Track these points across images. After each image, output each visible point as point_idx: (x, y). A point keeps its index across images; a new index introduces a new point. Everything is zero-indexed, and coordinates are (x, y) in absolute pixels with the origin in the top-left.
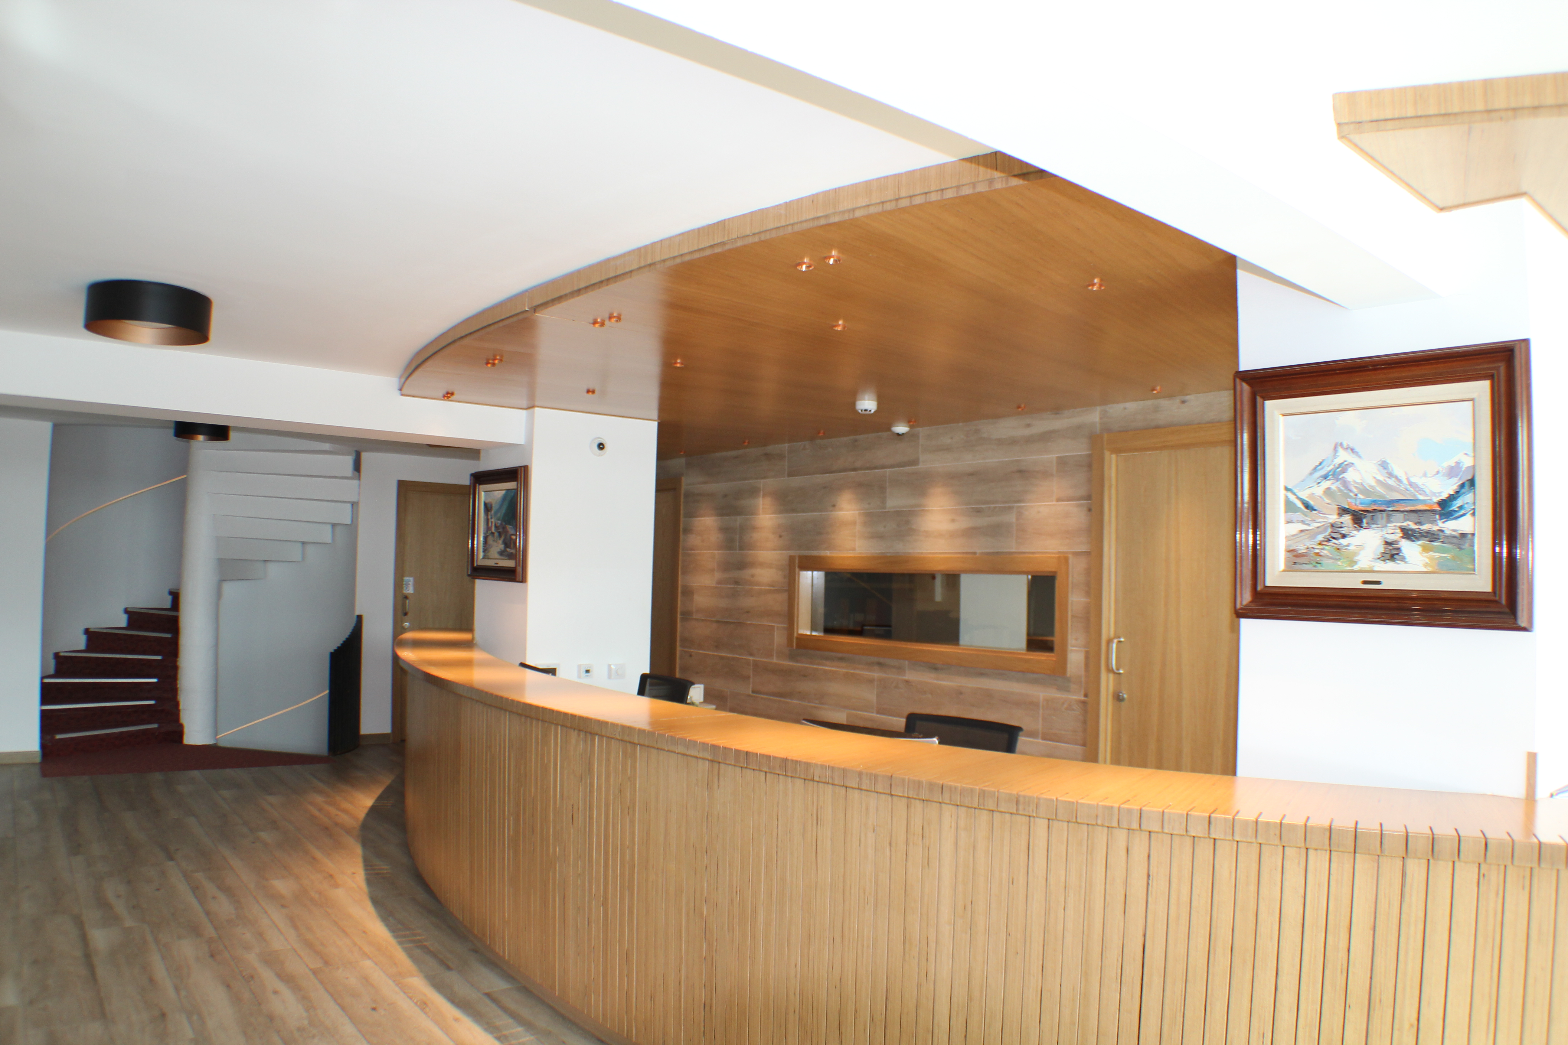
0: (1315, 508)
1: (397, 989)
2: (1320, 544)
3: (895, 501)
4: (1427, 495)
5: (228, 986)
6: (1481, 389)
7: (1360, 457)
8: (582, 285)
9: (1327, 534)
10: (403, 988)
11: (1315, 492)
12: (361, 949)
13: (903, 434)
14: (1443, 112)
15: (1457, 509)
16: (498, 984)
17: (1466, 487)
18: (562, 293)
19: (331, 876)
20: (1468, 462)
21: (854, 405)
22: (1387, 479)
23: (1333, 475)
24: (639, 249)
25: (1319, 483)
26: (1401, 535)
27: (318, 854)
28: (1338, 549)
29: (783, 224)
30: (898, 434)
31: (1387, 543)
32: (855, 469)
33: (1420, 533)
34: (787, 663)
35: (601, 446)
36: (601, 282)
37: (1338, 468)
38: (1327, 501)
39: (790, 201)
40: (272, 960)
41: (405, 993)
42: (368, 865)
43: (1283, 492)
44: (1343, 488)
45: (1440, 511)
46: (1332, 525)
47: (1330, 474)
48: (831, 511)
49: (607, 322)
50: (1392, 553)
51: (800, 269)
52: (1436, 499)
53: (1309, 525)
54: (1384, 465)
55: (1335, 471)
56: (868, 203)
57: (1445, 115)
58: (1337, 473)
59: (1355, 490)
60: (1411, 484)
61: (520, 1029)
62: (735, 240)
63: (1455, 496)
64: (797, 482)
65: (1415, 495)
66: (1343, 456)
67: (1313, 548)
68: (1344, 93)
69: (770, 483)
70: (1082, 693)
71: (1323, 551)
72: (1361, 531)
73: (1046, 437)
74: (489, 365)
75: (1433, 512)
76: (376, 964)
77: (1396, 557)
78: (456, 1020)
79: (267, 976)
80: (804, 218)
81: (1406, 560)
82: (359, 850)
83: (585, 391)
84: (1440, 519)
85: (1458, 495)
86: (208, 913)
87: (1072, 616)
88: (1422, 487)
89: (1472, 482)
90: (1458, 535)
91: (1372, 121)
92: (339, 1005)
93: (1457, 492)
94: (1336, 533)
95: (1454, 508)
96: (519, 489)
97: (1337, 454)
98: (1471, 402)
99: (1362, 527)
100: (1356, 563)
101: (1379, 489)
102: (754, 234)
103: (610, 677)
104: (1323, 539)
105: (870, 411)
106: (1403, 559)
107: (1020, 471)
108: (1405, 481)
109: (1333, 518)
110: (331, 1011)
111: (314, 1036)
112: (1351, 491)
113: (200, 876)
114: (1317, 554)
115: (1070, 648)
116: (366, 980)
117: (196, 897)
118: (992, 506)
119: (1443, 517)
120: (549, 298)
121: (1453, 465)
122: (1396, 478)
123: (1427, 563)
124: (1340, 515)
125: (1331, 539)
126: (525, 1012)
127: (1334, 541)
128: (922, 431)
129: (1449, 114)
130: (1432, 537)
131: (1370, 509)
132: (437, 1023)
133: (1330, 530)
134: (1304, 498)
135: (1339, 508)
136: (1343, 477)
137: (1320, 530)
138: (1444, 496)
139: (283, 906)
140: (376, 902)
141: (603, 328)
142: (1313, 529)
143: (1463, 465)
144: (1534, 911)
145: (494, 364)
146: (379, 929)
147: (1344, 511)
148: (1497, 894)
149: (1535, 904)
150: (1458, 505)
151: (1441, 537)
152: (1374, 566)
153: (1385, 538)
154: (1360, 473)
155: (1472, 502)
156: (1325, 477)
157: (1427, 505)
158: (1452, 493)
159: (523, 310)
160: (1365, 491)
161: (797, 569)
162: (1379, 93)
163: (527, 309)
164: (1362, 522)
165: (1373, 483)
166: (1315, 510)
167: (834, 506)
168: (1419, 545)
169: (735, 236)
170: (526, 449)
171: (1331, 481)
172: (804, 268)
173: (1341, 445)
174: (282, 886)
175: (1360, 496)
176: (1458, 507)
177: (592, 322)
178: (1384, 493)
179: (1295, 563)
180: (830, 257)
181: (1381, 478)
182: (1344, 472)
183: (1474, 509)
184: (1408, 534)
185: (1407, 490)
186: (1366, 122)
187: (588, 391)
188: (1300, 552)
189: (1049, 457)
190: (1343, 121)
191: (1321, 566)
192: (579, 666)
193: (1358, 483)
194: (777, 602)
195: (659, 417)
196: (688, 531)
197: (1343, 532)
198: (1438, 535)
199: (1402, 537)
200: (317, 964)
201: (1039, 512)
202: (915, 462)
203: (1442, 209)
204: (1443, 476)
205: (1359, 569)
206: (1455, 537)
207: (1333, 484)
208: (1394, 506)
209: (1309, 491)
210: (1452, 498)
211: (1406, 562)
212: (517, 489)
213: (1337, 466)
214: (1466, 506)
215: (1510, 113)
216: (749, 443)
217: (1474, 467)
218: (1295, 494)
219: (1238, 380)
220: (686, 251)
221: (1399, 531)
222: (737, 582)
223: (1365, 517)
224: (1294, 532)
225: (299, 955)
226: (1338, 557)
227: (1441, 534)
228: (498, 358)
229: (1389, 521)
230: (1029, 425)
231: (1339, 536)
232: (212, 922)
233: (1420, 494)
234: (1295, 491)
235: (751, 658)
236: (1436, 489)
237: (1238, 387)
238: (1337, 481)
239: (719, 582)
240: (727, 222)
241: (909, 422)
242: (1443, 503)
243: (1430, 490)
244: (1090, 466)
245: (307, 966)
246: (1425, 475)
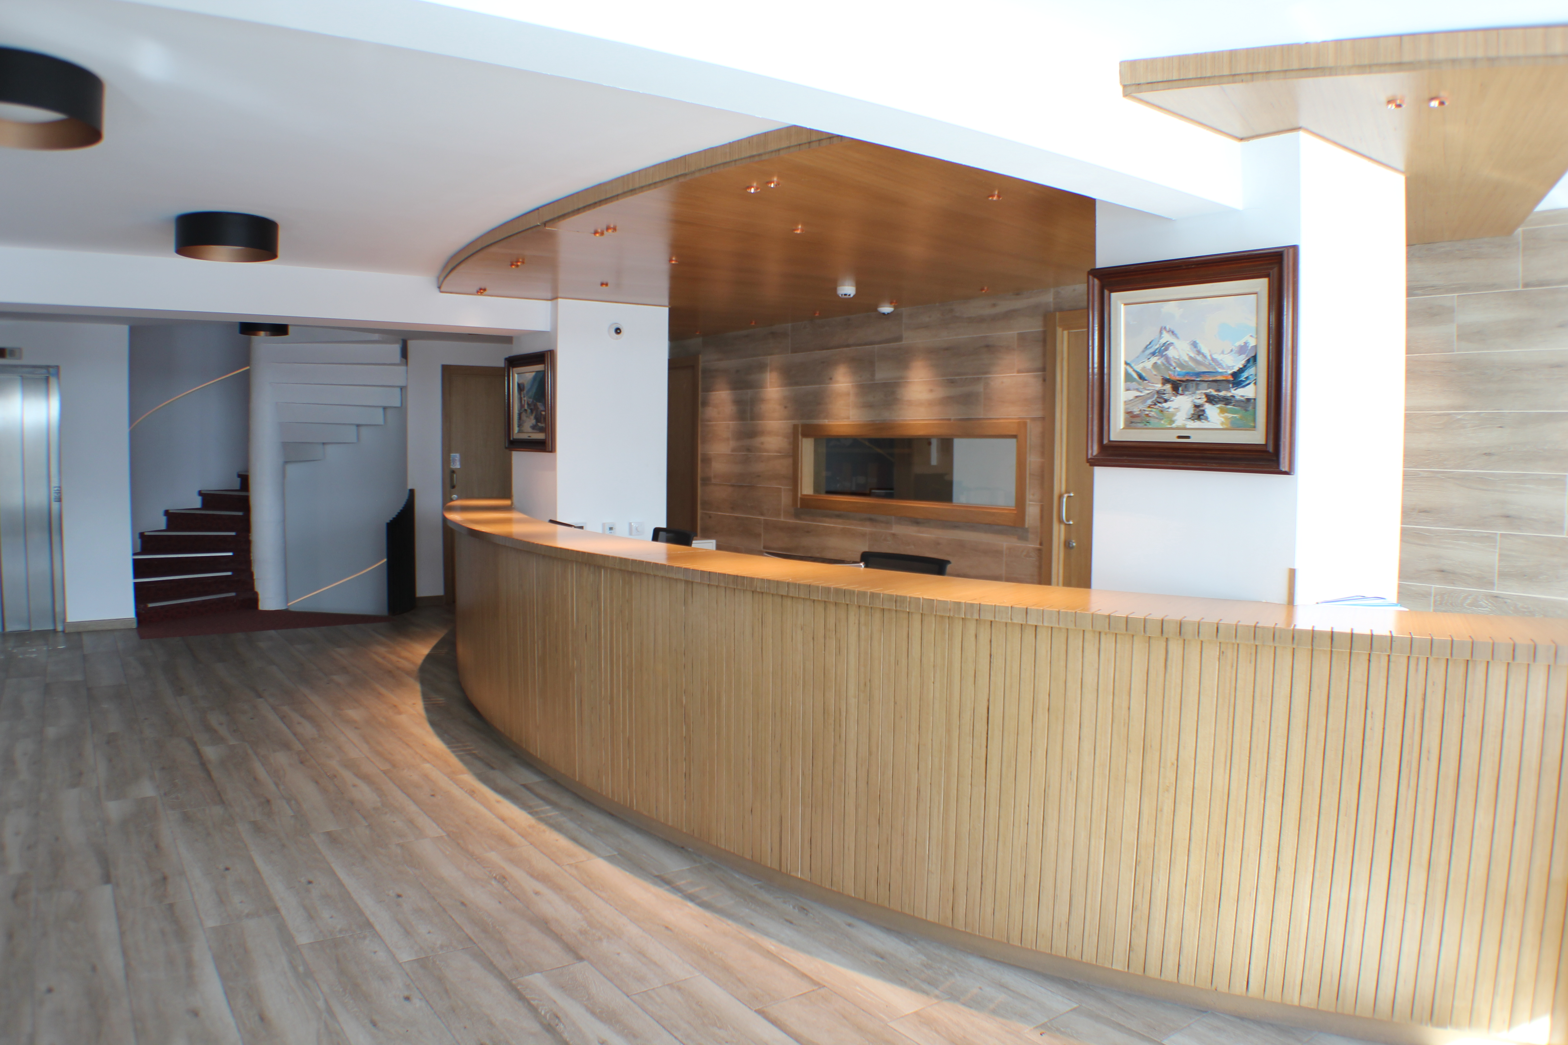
0: (1146, 378)
1: (451, 782)
2: (1149, 407)
3: (882, 374)
4: (1224, 369)
5: (317, 783)
6: (1261, 285)
7: (1178, 338)
8: (581, 206)
9: (1154, 399)
10: (457, 782)
11: (1146, 365)
12: (421, 756)
13: (888, 314)
14: (1199, 76)
15: (1244, 380)
16: (531, 778)
17: (1251, 362)
18: (566, 211)
19: (395, 706)
20: (1252, 342)
21: (835, 289)
22: (1197, 356)
23: (1159, 352)
24: (623, 177)
25: (1149, 359)
26: (1205, 400)
27: (383, 690)
28: (1162, 411)
29: (728, 160)
30: (884, 314)
31: (1197, 406)
32: (848, 346)
33: (1218, 398)
34: (792, 521)
35: (618, 331)
36: (596, 203)
37: (1163, 347)
38: (1155, 373)
39: (733, 142)
40: (350, 765)
41: (457, 785)
42: (426, 697)
43: (1123, 366)
44: (1165, 363)
45: (1233, 381)
46: (1158, 392)
47: (1157, 351)
48: (829, 384)
49: (605, 232)
50: (1199, 414)
51: (749, 191)
52: (1230, 372)
53: (1141, 392)
54: (1194, 344)
55: (1160, 349)
56: (789, 145)
57: (1201, 78)
58: (1162, 351)
59: (1174, 364)
60: (1213, 360)
61: (548, 807)
62: (693, 173)
63: (1244, 369)
64: (799, 357)
65: (1215, 368)
66: (1166, 337)
67: (1144, 410)
68: (1128, 61)
69: (776, 359)
70: (1038, 542)
71: (1151, 412)
72: (1178, 397)
73: (1008, 316)
74: (513, 267)
75: (1228, 381)
76: (434, 766)
77: (1202, 417)
78: (498, 802)
79: (348, 776)
80: (743, 156)
81: (1209, 420)
82: (418, 687)
83: (600, 283)
84: (1233, 387)
85: (1246, 368)
86: (295, 734)
87: (1030, 474)
88: (1221, 362)
89: (1255, 358)
90: (1244, 400)
91: (1148, 83)
92: (405, 793)
93: (1245, 366)
94: (1161, 397)
95: (1242, 378)
96: (546, 371)
97: (1162, 336)
98: (1256, 295)
99: (1178, 394)
100: (1173, 422)
101: (1191, 364)
102: (708, 168)
103: (631, 534)
104: (1151, 403)
105: (849, 295)
106: (1206, 419)
107: (987, 346)
108: (1209, 358)
109: (1159, 386)
110: (400, 797)
111: (386, 813)
112: (1171, 365)
113: (286, 708)
114: (1147, 415)
115: (1028, 502)
116: (426, 777)
117: (284, 723)
118: (965, 377)
119: (1235, 386)
120: (556, 216)
121: (1243, 344)
122: (1203, 354)
123: (1223, 422)
124: (1163, 384)
125: (1157, 403)
126: (553, 797)
127: (1159, 405)
128: (905, 311)
129: (1205, 78)
130: (1227, 401)
131: (1184, 379)
132: (483, 804)
133: (1156, 396)
134: (1138, 370)
135: (1163, 379)
136: (1166, 354)
137: (1149, 396)
138: (1236, 369)
139: (356, 728)
140: (433, 724)
141: (602, 237)
142: (1144, 395)
143: (1249, 344)
144: (1258, 679)
145: (517, 266)
146: (436, 743)
147: (1166, 381)
148: (1232, 666)
149: (1258, 674)
150: (1245, 376)
151: (1233, 402)
152: (1186, 425)
153: (1195, 402)
154: (1178, 351)
155: (1254, 374)
156: (1153, 354)
157: (1224, 376)
158: (1241, 367)
159: (536, 224)
160: (1181, 365)
161: (800, 437)
162: (1153, 60)
163: (539, 224)
164: (1178, 389)
165: (1187, 359)
166: (1146, 380)
167: (831, 379)
168: (1218, 408)
169: (693, 169)
170: (551, 335)
171: (1157, 358)
172: (752, 190)
173: (1165, 328)
174: (354, 714)
175: (1178, 369)
176: (1245, 378)
177: (593, 232)
178: (1194, 367)
179: (1132, 422)
180: (771, 182)
181: (1192, 355)
182: (1167, 350)
183: (1255, 379)
184: (1211, 399)
185: (1210, 364)
186: (1143, 84)
187: (602, 284)
188: (1135, 413)
189: (1009, 333)
190: (1126, 83)
191: (1150, 425)
192: (604, 525)
193: (1176, 359)
194: (782, 466)
195: (670, 303)
196: (705, 404)
197: (1165, 398)
198: (1231, 400)
199: (1206, 402)
200: (386, 767)
201: (1002, 382)
202: (899, 339)
203: (1242, 139)
204: (1235, 353)
205: (1176, 426)
206: (1242, 401)
207: (1159, 359)
208: (1201, 377)
209: (1141, 365)
210: (1241, 371)
211: (1209, 421)
212: (545, 371)
213: (1162, 345)
214: (1250, 377)
215: (1249, 77)
216: (755, 323)
217: (1256, 347)
218: (1132, 367)
219: (1091, 277)
220: (658, 180)
221: (1204, 396)
222: (749, 450)
223: (1181, 386)
224: (1131, 398)
225: (371, 761)
226: (1161, 418)
227: (1233, 399)
228: (521, 260)
229: (1197, 389)
230: (994, 305)
231: (1162, 401)
232: (299, 740)
233: (1219, 368)
234: (1133, 365)
235: (762, 518)
236: (1230, 364)
237: (1091, 282)
238: (1162, 357)
239: (734, 450)
240: (687, 157)
241: (891, 303)
242: (1235, 375)
243: (1226, 365)
244: (1044, 341)
245: (379, 768)
246: (1223, 352)
